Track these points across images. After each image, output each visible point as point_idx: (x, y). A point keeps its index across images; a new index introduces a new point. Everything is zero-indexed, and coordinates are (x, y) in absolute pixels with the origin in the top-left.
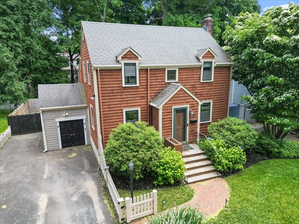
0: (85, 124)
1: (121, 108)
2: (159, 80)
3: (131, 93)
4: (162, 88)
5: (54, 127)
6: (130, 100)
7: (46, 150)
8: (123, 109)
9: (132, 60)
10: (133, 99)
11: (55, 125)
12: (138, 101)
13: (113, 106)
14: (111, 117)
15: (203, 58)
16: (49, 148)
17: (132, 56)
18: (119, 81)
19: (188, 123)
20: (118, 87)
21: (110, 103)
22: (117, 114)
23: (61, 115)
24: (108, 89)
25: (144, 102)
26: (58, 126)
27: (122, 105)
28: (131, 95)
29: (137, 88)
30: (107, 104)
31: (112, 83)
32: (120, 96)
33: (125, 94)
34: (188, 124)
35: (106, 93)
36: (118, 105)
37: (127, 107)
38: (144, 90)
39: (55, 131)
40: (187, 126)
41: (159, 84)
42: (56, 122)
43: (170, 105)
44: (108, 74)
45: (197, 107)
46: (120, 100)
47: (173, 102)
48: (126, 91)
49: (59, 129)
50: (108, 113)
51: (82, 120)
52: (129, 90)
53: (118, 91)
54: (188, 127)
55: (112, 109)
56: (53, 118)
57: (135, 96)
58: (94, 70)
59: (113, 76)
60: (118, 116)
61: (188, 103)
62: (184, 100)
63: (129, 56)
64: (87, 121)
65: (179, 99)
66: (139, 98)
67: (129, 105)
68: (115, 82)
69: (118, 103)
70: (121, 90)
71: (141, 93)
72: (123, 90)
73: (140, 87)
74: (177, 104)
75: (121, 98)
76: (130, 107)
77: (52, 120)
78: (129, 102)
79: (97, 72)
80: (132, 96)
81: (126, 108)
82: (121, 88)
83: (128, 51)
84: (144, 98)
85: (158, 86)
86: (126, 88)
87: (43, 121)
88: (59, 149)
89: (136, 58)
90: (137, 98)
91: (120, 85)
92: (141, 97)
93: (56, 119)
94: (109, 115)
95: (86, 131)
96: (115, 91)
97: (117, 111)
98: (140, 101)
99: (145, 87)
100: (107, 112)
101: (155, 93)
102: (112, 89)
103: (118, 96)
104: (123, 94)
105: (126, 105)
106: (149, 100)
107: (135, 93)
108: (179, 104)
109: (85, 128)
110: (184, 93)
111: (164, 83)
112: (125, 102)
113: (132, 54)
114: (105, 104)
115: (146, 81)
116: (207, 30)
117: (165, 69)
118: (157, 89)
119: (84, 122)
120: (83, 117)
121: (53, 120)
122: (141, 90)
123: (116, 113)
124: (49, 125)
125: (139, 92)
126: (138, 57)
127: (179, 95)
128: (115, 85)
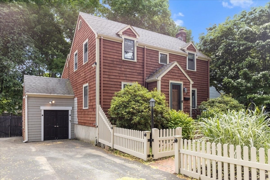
0: (70, 115)
1: (120, 81)
2: (153, 61)
3: (129, 67)
4: (156, 68)
5: (38, 115)
6: (128, 74)
7: (25, 141)
8: (122, 82)
9: (131, 37)
10: (131, 73)
11: (39, 113)
12: (135, 76)
13: (112, 77)
14: (110, 88)
15: (187, 50)
16: (30, 139)
17: (131, 34)
18: (120, 53)
19: (182, 99)
20: (118, 59)
21: (110, 73)
22: (115, 86)
23: (47, 103)
24: (109, 59)
25: (140, 78)
26: (42, 114)
27: (121, 78)
28: (129, 69)
29: (135, 63)
30: (108, 73)
31: (113, 54)
32: (119, 68)
33: (124, 67)
34: (182, 101)
35: (107, 63)
36: (117, 77)
37: (125, 80)
38: (140, 66)
39: (39, 120)
40: (182, 102)
41: (153, 64)
42: (41, 110)
43: (167, 79)
44: (110, 45)
45: (189, 86)
46: (119, 72)
47: (170, 76)
48: (125, 64)
49: (43, 117)
50: (108, 83)
51: (68, 111)
52: (127, 64)
53: (118, 63)
54: (182, 104)
55: (111, 80)
56: (38, 105)
57: (133, 71)
58: (97, 38)
59: (114, 47)
60: (117, 88)
61: (182, 80)
62: (179, 77)
63: (129, 33)
64: (72, 113)
65: (174, 74)
66: (136, 74)
67: (127, 78)
68: (115, 54)
69: (117, 74)
70: (120, 63)
71: (138, 69)
72: (122, 63)
73: (137, 63)
74: (173, 79)
75: (120, 71)
76: (128, 81)
77: (36, 108)
78: (128, 76)
79: (100, 41)
80: (130, 71)
81: (124, 82)
82: (120, 61)
83: (128, 29)
84: (140, 74)
85: (152, 66)
86: (125, 62)
87: (28, 108)
88: (40, 140)
89: (135, 36)
90: (135, 74)
91: (120, 58)
92: (138, 73)
93: (41, 107)
94: (108, 85)
95: (71, 123)
96: (115, 63)
97: (116, 82)
98: (137, 77)
99: (141, 64)
100: (107, 81)
101: (150, 72)
102: (112, 59)
103: (117, 68)
104: (122, 67)
105: (124, 78)
106: (145, 78)
107: (132, 68)
108: (174, 79)
109: (70, 120)
110: (178, 70)
111: (157, 64)
112: (123, 75)
113: (132, 32)
114: (106, 73)
115: (142, 59)
116: (182, 40)
117: (158, 51)
118: (152, 68)
119: (70, 113)
120: (69, 108)
121: (38, 108)
122: (138, 66)
123: (115, 84)
124: (33, 113)
125: (136, 68)
126: (136, 36)
127: (174, 71)
128: (116, 57)
